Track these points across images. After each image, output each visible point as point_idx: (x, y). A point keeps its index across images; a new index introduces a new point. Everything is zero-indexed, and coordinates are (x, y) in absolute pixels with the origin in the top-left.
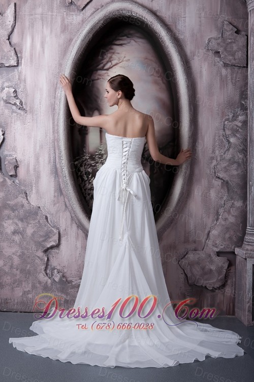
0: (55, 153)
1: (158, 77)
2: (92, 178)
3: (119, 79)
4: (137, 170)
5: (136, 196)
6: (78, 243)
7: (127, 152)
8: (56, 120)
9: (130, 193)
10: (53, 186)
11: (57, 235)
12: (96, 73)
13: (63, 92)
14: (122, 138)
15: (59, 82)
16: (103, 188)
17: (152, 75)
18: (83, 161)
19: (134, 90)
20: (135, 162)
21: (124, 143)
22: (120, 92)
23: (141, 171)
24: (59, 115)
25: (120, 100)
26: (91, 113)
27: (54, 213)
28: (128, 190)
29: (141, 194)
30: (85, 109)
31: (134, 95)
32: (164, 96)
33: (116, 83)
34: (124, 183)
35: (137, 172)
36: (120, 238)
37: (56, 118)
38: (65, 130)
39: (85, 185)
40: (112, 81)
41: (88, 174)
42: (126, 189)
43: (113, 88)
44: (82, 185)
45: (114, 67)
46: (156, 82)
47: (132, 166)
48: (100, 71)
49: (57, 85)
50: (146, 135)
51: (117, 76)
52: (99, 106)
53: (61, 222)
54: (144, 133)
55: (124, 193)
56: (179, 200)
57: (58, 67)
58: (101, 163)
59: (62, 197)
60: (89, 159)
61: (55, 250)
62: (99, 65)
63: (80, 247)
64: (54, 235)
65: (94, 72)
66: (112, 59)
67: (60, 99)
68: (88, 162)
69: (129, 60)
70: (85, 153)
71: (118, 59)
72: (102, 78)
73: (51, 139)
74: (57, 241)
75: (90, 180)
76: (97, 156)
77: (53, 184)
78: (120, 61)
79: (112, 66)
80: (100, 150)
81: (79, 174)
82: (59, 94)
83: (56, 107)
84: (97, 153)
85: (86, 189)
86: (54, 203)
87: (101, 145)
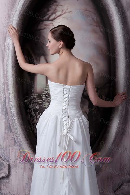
0: (5, 95)
1: (97, 26)
2: (39, 114)
3: (61, 30)
4: (77, 115)
5: (76, 142)
6: (25, 174)
7: (67, 98)
8: (5, 66)
9: (70, 138)
10: (4, 124)
11: (7, 167)
12: (42, 24)
13: (11, 41)
14: (63, 86)
15: (8, 32)
16: (44, 134)
17: (91, 25)
18: (32, 100)
19: (74, 40)
20: (75, 108)
21: (65, 90)
22: (62, 42)
23: (81, 116)
24: (8, 61)
25: (61, 49)
26: (38, 58)
27: (5, 148)
28: (69, 135)
29: (81, 139)
30: (33, 55)
31: (74, 44)
32: (101, 43)
33: (57, 33)
34: (65, 128)
35: (78, 117)
36: (61, 181)
37: (5, 64)
38: (13, 75)
39: (33, 120)
40: (53, 32)
41: (35, 110)
42: (66, 135)
43: (55, 38)
44: (31, 121)
45: (58, 18)
46: (94, 31)
47: (73, 112)
48: (46, 22)
49: (6, 34)
50: (86, 82)
51: (59, 26)
52: (45, 53)
53: (11, 156)
54: (84, 80)
55: (64, 138)
56: (115, 138)
57: (7, 18)
58: (47, 101)
59: (12, 133)
60: (36, 98)
61: (6, 180)
62: (45, 16)
63: (27, 177)
64: (4, 167)
65: (41, 22)
66: (56, 11)
67: (8, 48)
68: (36, 101)
69: (71, 12)
70: (33, 92)
71: (61, 11)
72: (48, 28)
73: (2, 82)
74: (7, 173)
75: (38, 116)
76: (44, 95)
77: (4, 122)
78: (64, 12)
79: (56, 17)
80: (47, 90)
81: (28, 111)
82: (8, 43)
83: (6, 55)
84: (44, 93)
85: (34, 123)
86: (5, 139)
87: (47, 86)
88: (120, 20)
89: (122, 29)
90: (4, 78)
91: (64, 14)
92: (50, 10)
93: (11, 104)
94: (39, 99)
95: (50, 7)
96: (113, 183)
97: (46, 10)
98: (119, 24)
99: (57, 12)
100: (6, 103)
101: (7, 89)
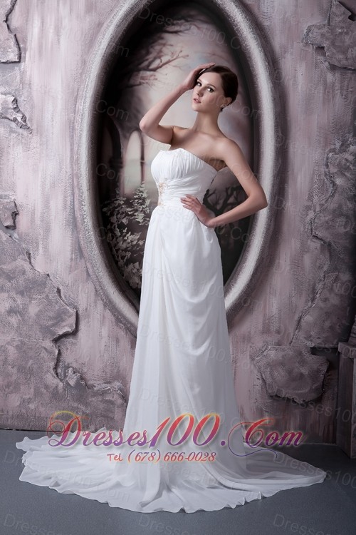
0: (73, 195)
2: (127, 233)
6: (103, 330)
8: (75, 146)
10: (70, 244)
11: (74, 317)
12: (137, 75)
18: (115, 208)
24: (80, 138)
27: (70, 285)
30: (119, 130)
37: (76, 142)
39: (117, 243)
41: (121, 226)
44: (113, 244)
45: (165, 66)
48: (144, 72)
49: (77, 92)
53: (80, 298)
57: (80, 65)
58: (142, 211)
59: (83, 260)
60: (123, 204)
61: (71, 340)
62: (142, 63)
63: (107, 335)
64: (70, 317)
65: (135, 73)
66: (162, 54)
67: (82, 115)
68: (123, 210)
69: (188, 56)
70: (118, 194)
71: (170, 54)
72: (147, 83)
73: (69, 174)
74: (74, 326)
75: (125, 236)
76: (136, 201)
77: (70, 241)
78: (175, 57)
79: (161, 64)
80: (141, 192)
81: (109, 227)
82: (81, 107)
83: (77, 126)
84: (135, 197)
85: (119, 249)
86: (71, 269)
87: (142, 184)
88: (268, 74)
89: (272, 90)
90: (72, 167)
91: (175, 59)
92: (151, 53)
93: (85, 209)
94: (127, 207)
95: (152, 47)
96: (251, 347)
97: (143, 52)
98: (265, 82)
99: (162, 56)
100: (73, 208)
101: (78, 185)
